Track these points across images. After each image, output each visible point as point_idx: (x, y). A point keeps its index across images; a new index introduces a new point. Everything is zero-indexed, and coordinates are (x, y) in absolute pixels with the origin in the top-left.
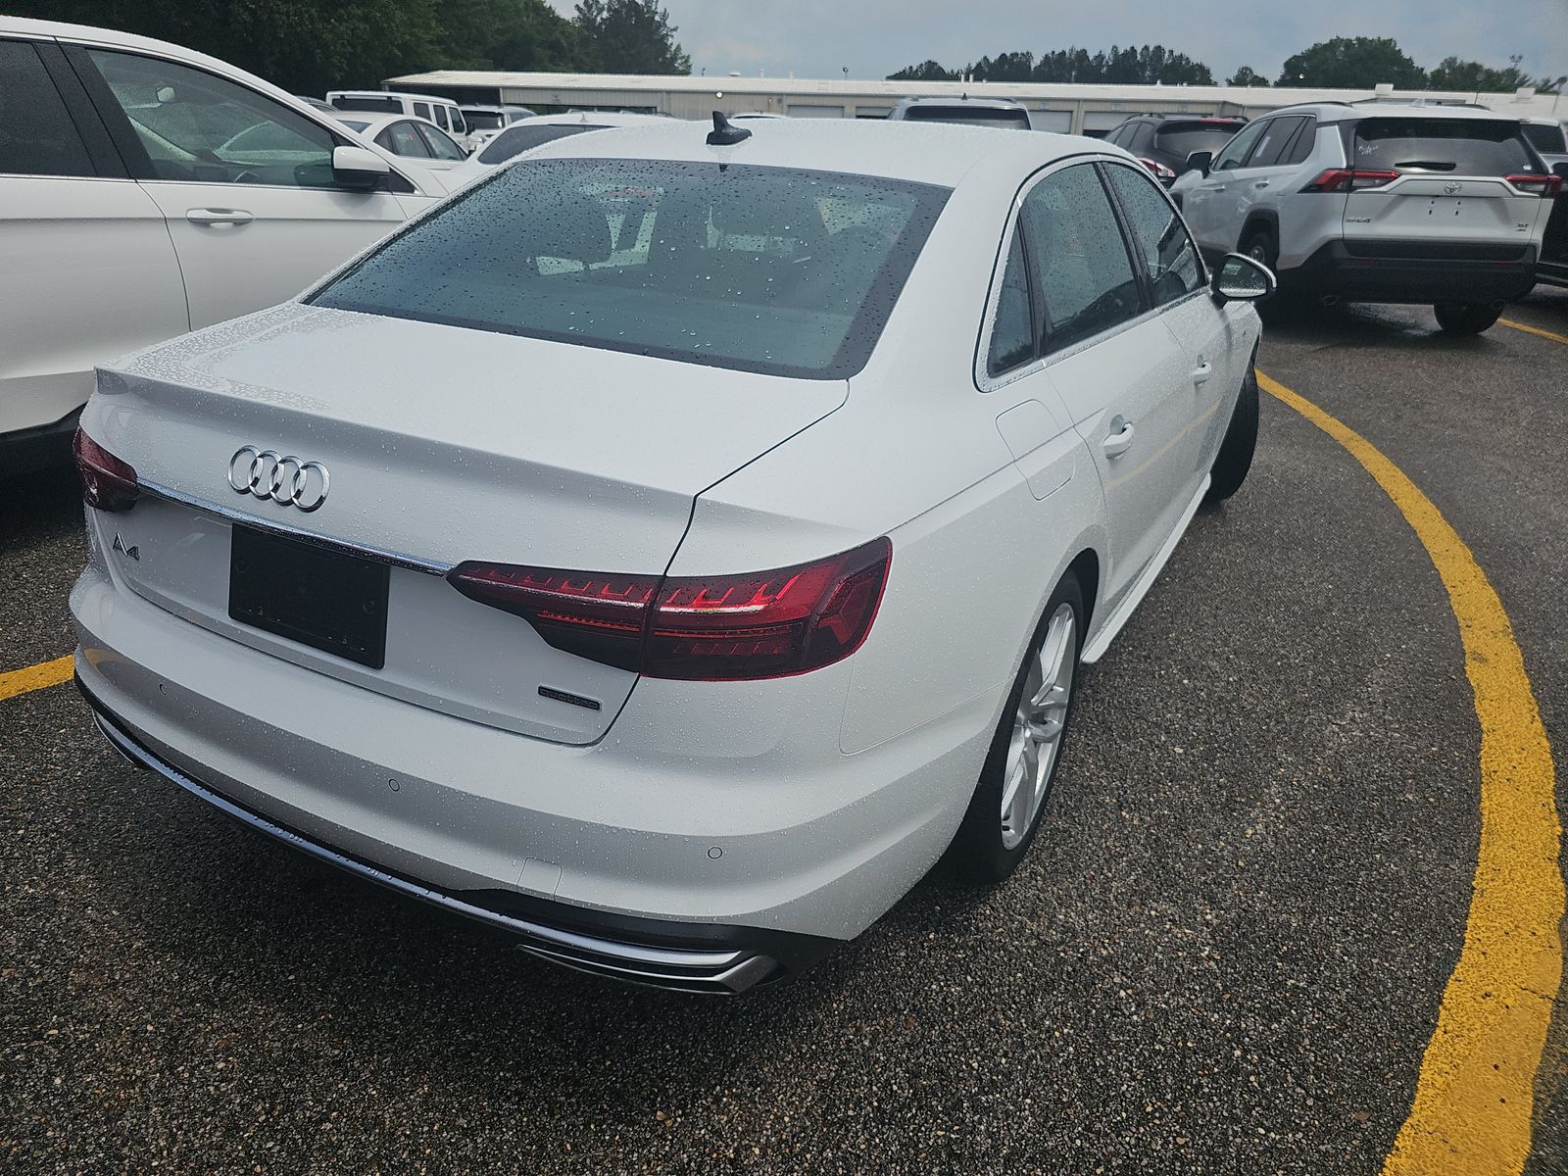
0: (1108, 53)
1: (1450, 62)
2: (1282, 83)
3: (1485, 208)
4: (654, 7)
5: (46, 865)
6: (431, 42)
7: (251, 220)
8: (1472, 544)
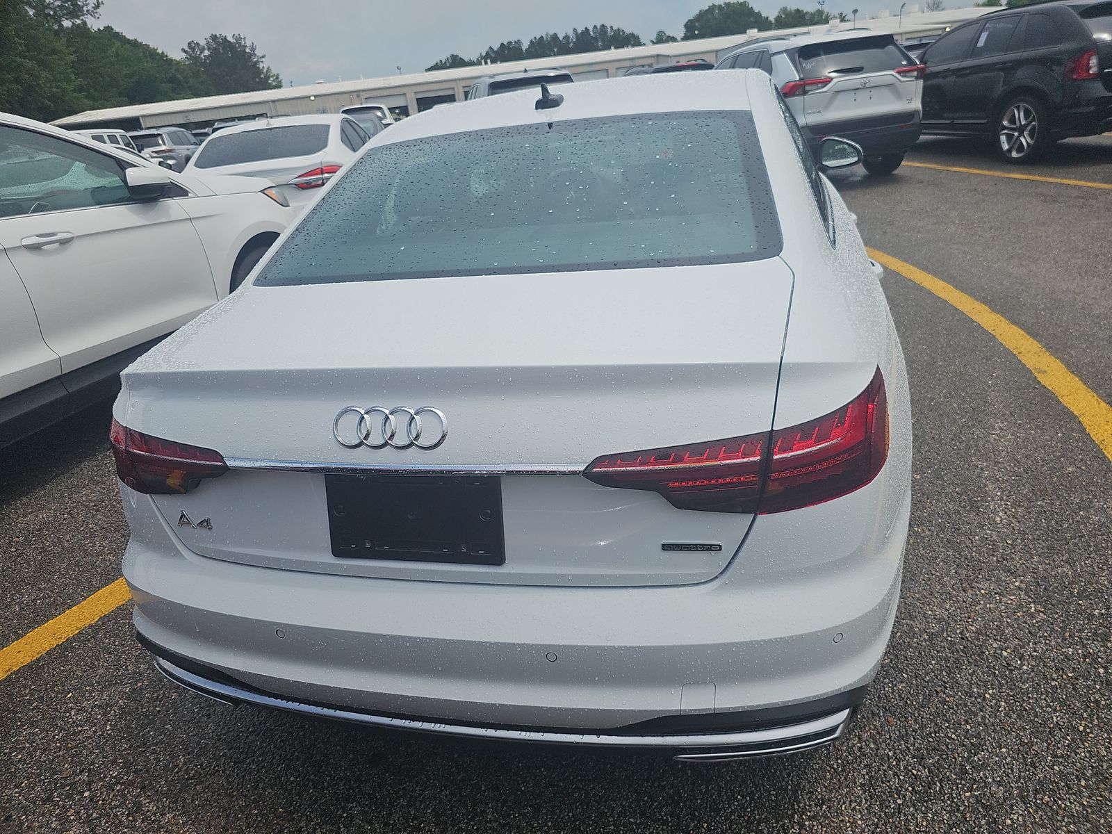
0: (571, 34)
1: (784, 10)
2: (686, 38)
3: (886, 92)
4: (243, 43)
5: (128, 815)
6: (74, 91)
7: (73, 238)
8: (984, 301)
